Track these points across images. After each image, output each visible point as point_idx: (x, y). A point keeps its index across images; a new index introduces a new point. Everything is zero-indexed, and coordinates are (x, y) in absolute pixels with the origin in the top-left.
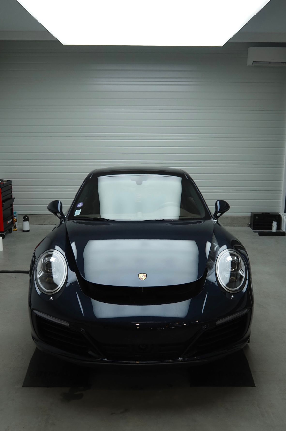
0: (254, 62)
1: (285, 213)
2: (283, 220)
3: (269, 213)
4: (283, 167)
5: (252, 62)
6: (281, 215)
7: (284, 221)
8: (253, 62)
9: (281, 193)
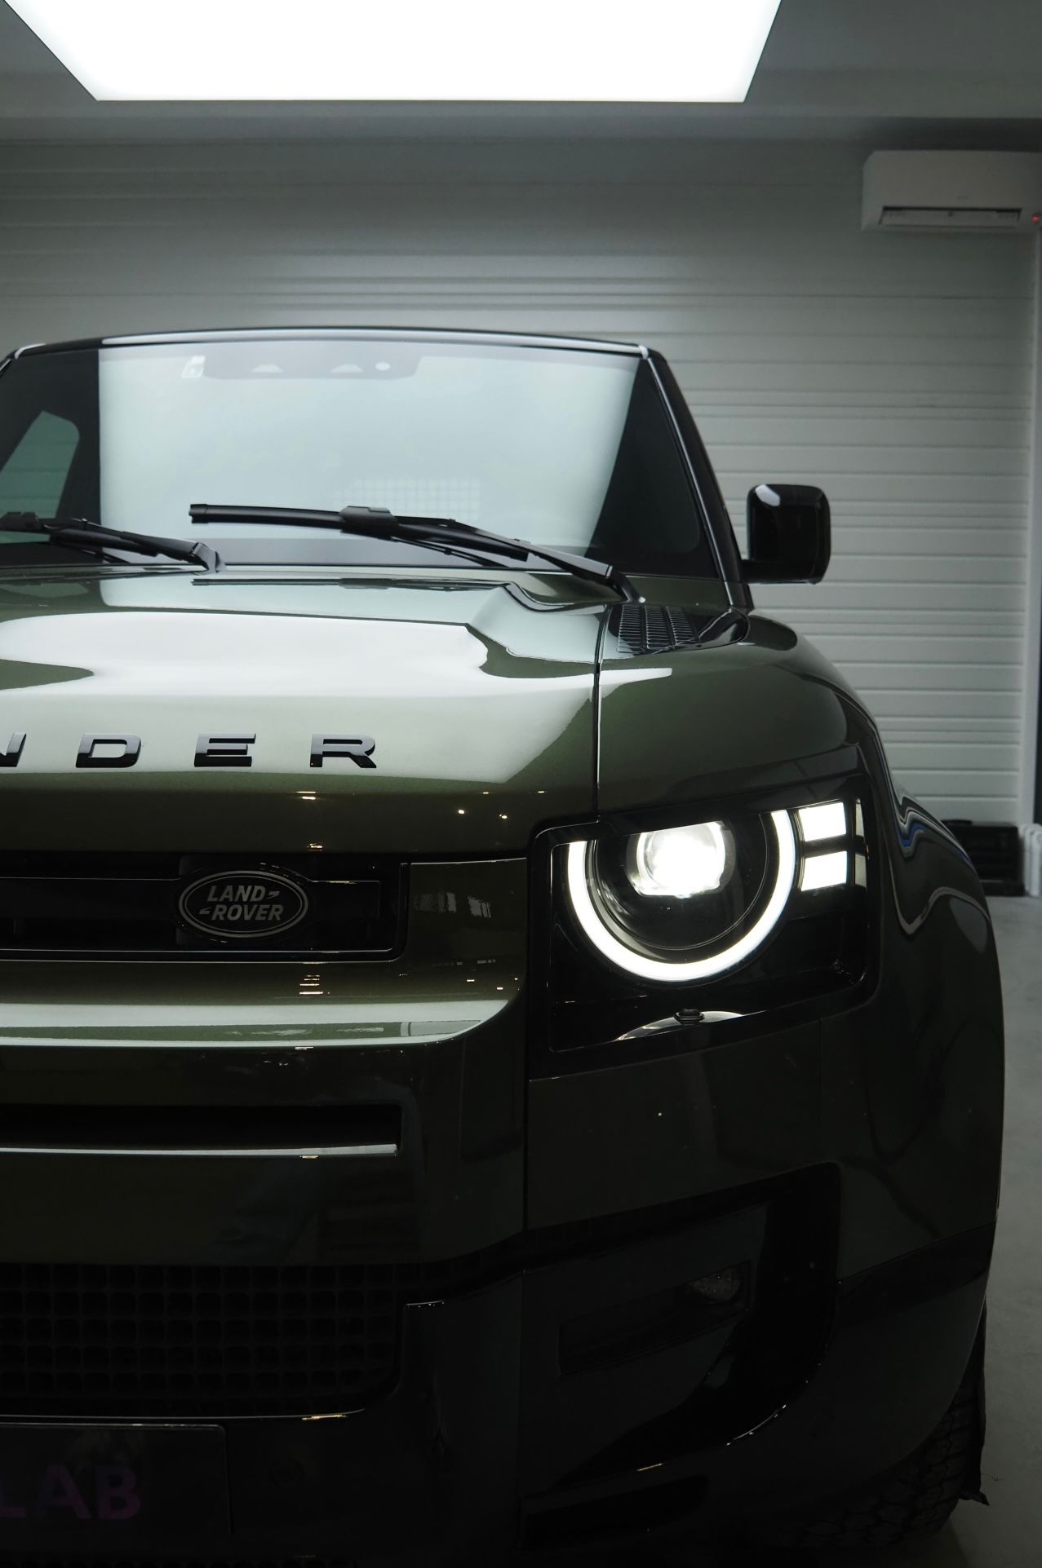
0: (889, 212)
1: (1037, 826)
2: (1031, 847)
3: (969, 822)
4: (1022, 636)
5: (880, 209)
6: (1021, 832)
7: (1031, 853)
8: (886, 209)
9: (1018, 743)
